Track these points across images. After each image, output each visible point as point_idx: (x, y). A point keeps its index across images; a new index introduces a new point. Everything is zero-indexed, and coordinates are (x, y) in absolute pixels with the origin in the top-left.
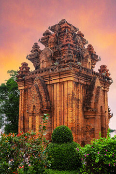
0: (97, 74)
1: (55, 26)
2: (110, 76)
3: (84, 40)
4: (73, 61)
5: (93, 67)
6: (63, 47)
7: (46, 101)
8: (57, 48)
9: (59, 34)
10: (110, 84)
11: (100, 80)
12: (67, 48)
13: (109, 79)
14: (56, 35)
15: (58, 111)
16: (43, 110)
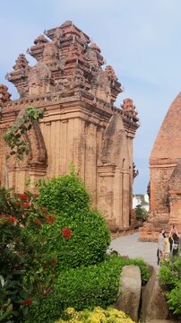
0: (119, 111)
1: (54, 30)
2: (137, 116)
3: (100, 58)
4: (82, 87)
5: (112, 101)
6: (67, 63)
7: (39, 148)
8: (57, 66)
9: (61, 42)
10: (136, 127)
11: (124, 120)
12: (74, 66)
13: (135, 120)
14: (56, 44)
15: (57, 165)
16: (31, 162)
